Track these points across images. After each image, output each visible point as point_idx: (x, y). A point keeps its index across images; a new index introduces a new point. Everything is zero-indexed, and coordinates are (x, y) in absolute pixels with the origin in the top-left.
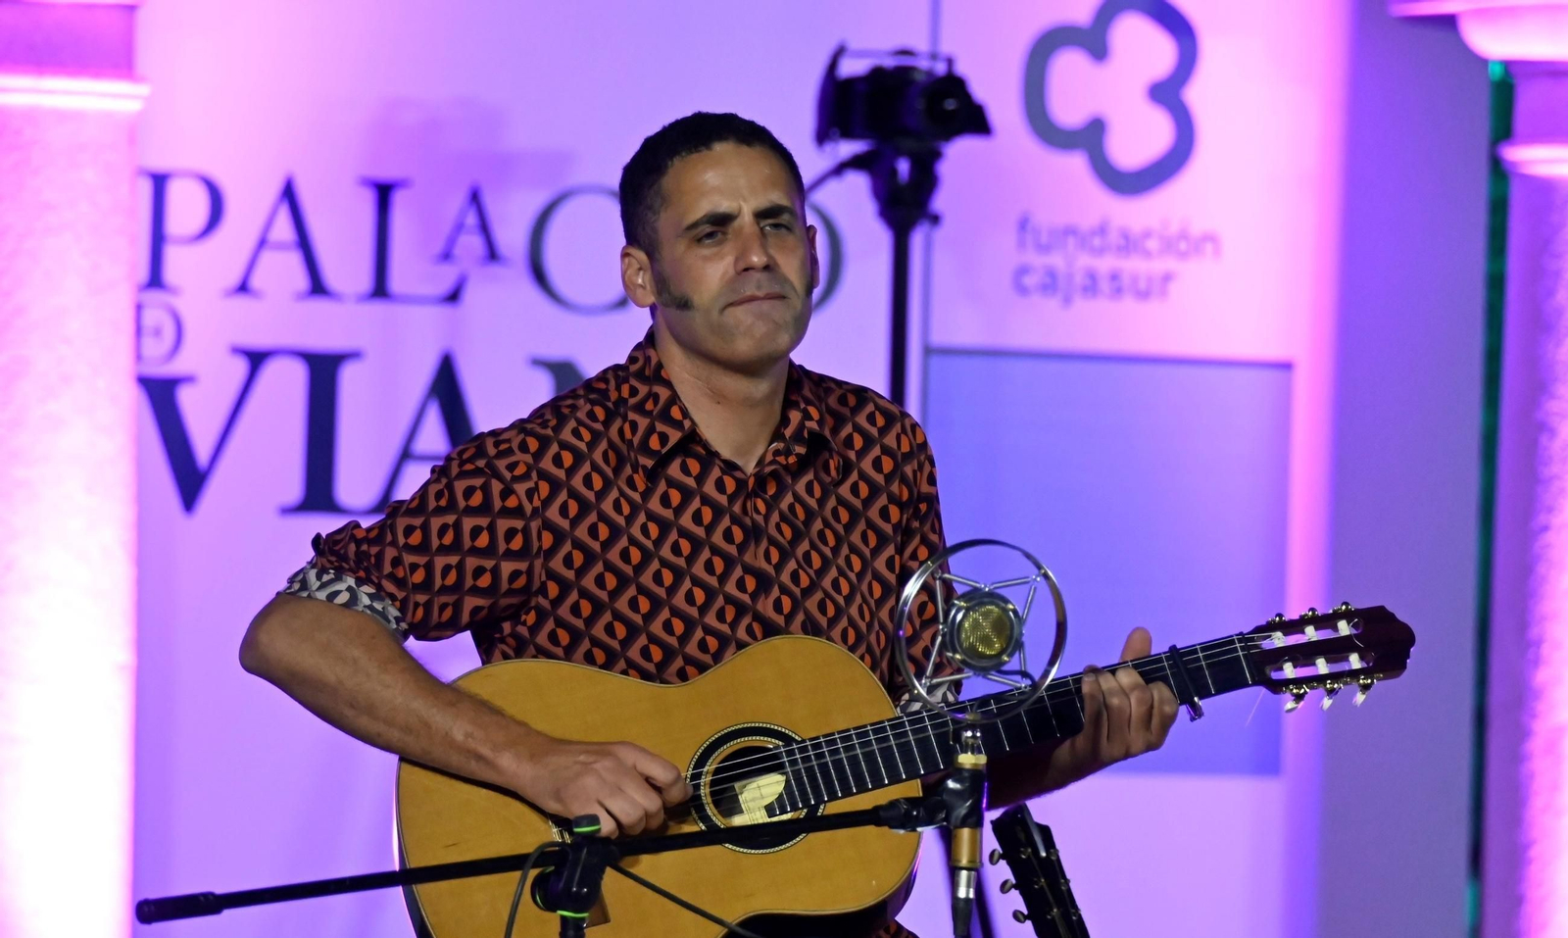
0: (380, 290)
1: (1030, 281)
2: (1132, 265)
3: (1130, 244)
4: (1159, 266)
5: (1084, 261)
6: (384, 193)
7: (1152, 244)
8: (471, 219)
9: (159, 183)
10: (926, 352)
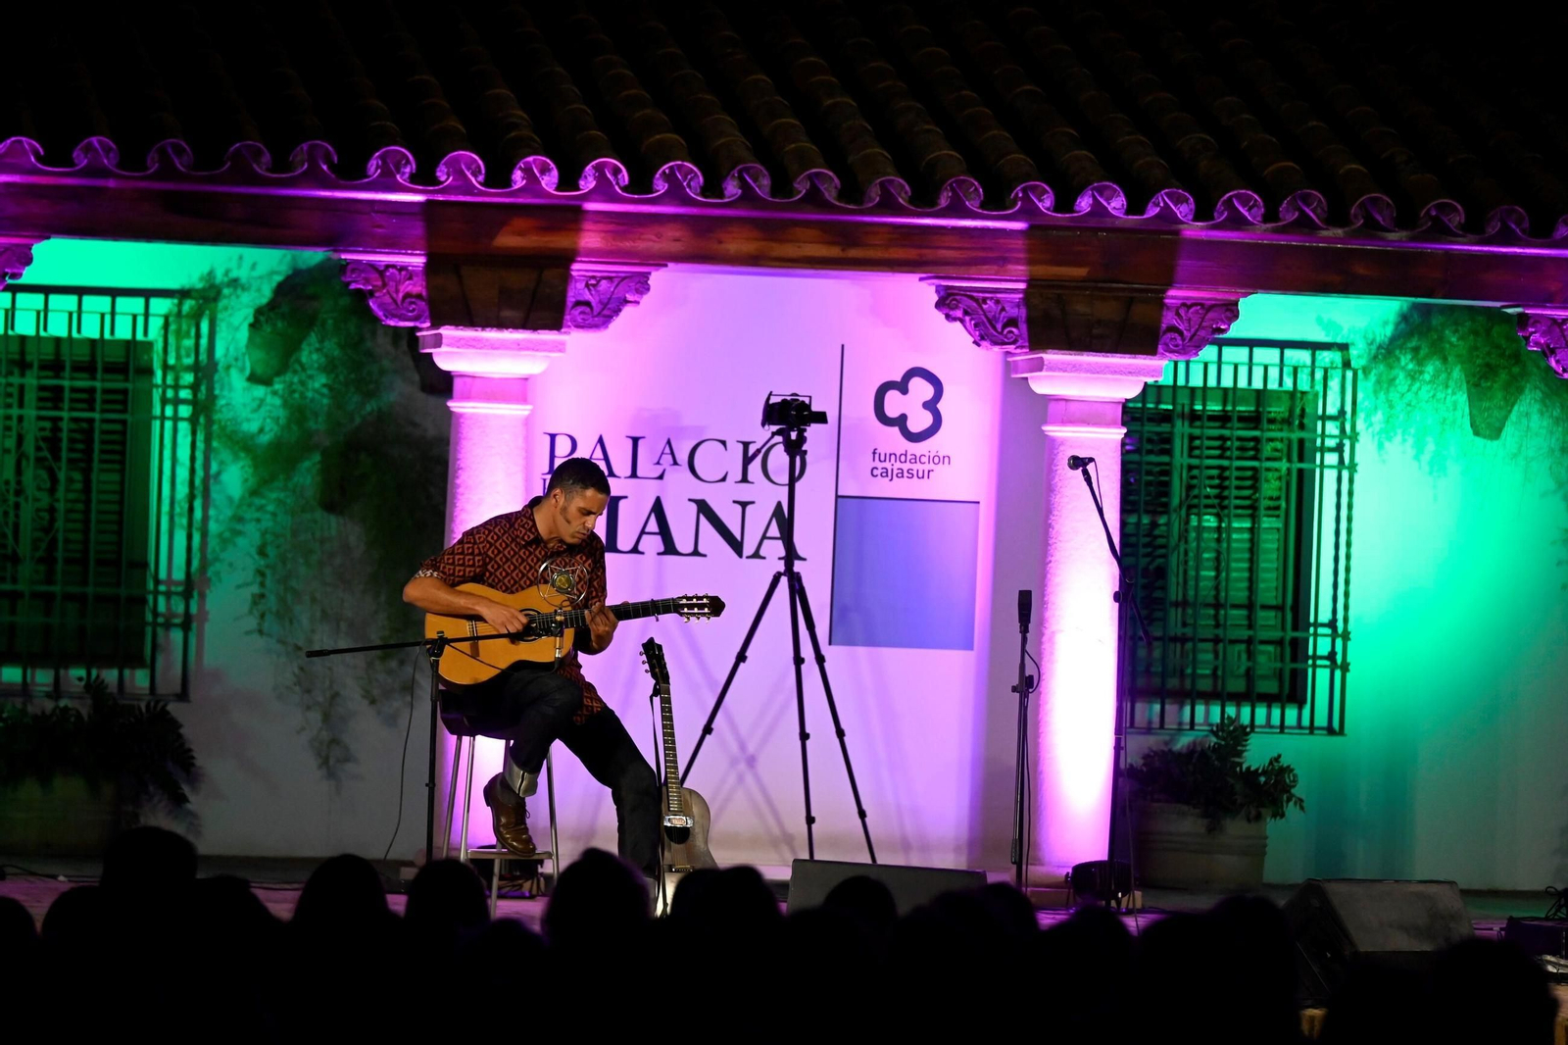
0: (634, 475)
1: (875, 472)
2: (915, 467)
3: (915, 459)
4: (927, 467)
5: (898, 465)
6: (635, 441)
7: (923, 459)
8: (667, 450)
9: (553, 437)
10: (837, 497)
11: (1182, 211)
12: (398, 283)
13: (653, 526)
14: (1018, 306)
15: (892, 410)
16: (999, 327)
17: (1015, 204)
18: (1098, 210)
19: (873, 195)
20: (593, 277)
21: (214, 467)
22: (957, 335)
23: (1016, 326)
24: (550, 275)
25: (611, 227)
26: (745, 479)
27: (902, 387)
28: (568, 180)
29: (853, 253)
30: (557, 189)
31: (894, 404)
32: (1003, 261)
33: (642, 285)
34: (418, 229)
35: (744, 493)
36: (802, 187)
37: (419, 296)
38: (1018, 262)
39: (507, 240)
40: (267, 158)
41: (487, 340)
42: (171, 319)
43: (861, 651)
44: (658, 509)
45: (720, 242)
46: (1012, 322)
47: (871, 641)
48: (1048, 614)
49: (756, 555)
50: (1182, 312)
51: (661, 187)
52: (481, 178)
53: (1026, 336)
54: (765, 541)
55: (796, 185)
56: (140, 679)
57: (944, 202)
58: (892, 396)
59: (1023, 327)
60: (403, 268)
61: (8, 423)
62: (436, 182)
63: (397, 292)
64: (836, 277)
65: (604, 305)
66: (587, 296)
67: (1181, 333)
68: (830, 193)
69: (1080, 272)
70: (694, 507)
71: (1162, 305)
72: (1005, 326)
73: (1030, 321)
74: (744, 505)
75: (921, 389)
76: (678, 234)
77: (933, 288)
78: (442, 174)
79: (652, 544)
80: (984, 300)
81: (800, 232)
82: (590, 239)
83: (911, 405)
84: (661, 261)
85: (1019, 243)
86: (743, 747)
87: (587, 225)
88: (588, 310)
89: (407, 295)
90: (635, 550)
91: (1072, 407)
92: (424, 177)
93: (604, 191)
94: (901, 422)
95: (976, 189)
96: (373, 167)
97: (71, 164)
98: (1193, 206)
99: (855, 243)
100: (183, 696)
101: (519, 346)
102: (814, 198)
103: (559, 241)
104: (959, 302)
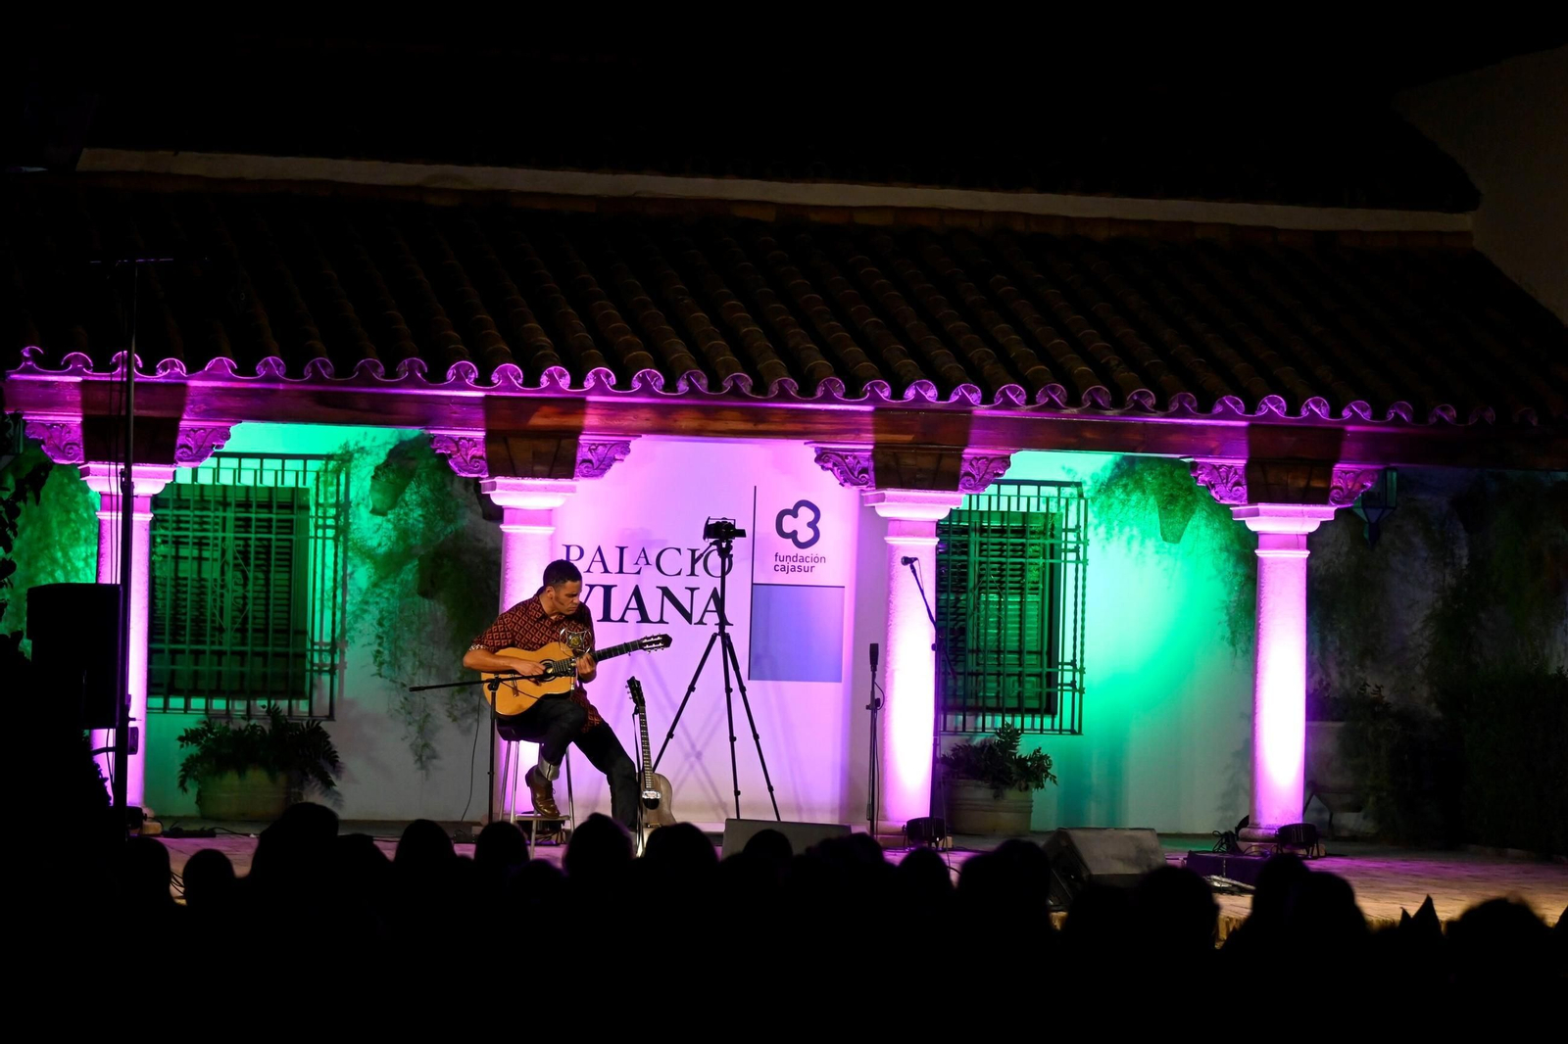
0: (621, 571)
1: (777, 568)
2: (803, 564)
3: (803, 559)
4: (810, 564)
5: (792, 563)
6: (622, 549)
7: (808, 559)
8: (643, 555)
9: (568, 547)
10: (753, 584)
11: (974, 398)
12: (467, 449)
13: (633, 604)
14: (868, 460)
15: (787, 529)
16: (856, 474)
17: (866, 394)
18: (919, 398)
19: (774, 389)
20: (594, 444)
21: (349, 569)
22: (829, 479)
23: (867, 473)
24: (564, 442)
25: (604, 412)
26: (693, 573)
27: (794, 513)
28: (577, 382)
29: (761, 427)
30: (570, 388)
31: (789, 524)
32: (858, 431)
33: (625, 450)
34: (480, 415)
35: (692, 582)
36: (728, 385)
37: (481, 458)
38: (867, 431)
39: (538, 421)
40: (382, 369)
41: (525, 486)
42: (321, 474)
43: (769, 683)
44: (637, 593)
45: (676, 421)
46: (865, 470)
47: (775, 677)
48: (889, 659)
49: (701, 622)
50: (974, 463)
51: (637, 385)
52: (520, 381)
53: (873, 479)
54: (706, 613)
55: (724, 384)
56: (303, 706)
57: (819, 394)
58: (787, 519)
59: (872, 474)
60: (470, 439)
61: (216, 541)
62: (491, 383)
63: (467, 455)
64: (750, 443)
65: (601, 462)
66: (590, 456)
67: (973, 477)
68: (746, 389)
69: (909, 438)
70: (660, 591)
71: (961, 459)
72: (860, 473)
73: (876, 469)
74: (692, 590)
75: (806, 514)
76: (648, 416)
77: (813, 449)
78: (495, 378)
79: (633, 616)
80: (846, 457)
81: (727, 414)
82: (591, 419)
83: (800, 524)
84: (637, 433)
85: (868, 420)
86: (693, 746)
87: (589, 411)
88: (590, 465)
89: (473, 457)
90: (622, 620)
91: (903, 524)
92: (484, 381)
93: (600, 388)
94: (793, 535)
95: (840, 385)
96: (450, 374)
97: (255, 374)
98: (980, 395)
99: (763, 421)
100: (331, 717)
101: (546, 489)
102: (736, 392)
103: (571, 421)
104: (830, 458)
